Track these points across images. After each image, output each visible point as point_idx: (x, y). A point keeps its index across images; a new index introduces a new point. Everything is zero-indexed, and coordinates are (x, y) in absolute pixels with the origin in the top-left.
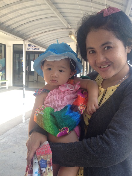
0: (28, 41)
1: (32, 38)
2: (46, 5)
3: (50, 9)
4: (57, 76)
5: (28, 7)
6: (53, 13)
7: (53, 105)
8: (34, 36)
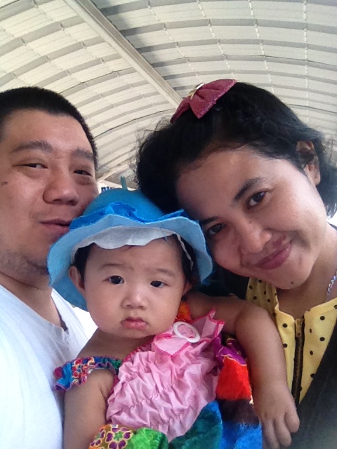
0: (106, 180)
1: (114, 171)
2: (147, 83)
3: (157, 93)
4: (144, 304)
5: (103, 95)
6: (167, 102)
7: (148, 416)
8: (119, 165)
